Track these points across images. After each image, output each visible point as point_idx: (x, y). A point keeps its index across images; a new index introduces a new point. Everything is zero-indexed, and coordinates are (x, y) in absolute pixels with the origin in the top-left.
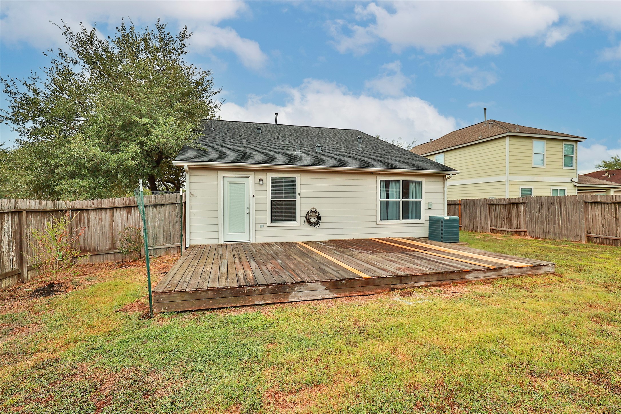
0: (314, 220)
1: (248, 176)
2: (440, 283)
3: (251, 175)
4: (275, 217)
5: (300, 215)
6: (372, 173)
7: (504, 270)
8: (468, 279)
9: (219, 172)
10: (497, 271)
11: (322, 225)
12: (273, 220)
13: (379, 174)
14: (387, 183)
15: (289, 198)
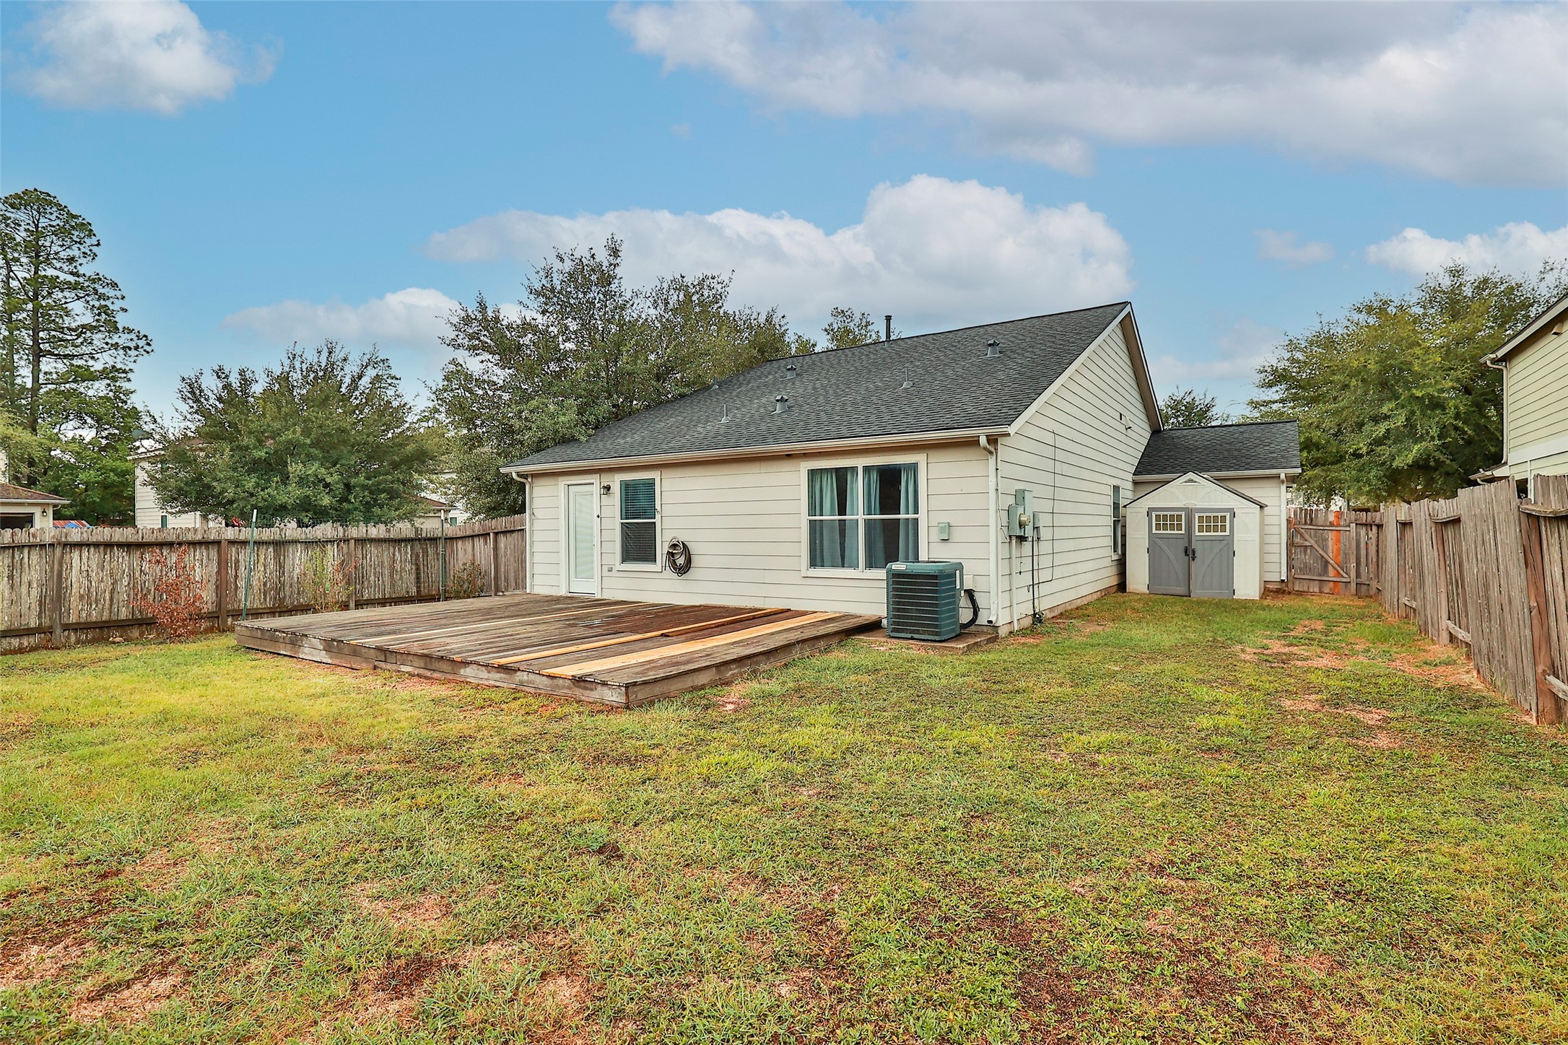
0: (681, 561)
1: (592, 481)
2: (428, 674)
3: (594, 479)
4: (627, 556)
5: (662, 549)
6: (789, 456)
7: (519, 673)
8: (467, 677)
9: (560, 479)
10: (506, 674)
11: (692, 573)
12: (624, 560)
13: (806, 455)
14: (842, 476)
15: (645, 518)
